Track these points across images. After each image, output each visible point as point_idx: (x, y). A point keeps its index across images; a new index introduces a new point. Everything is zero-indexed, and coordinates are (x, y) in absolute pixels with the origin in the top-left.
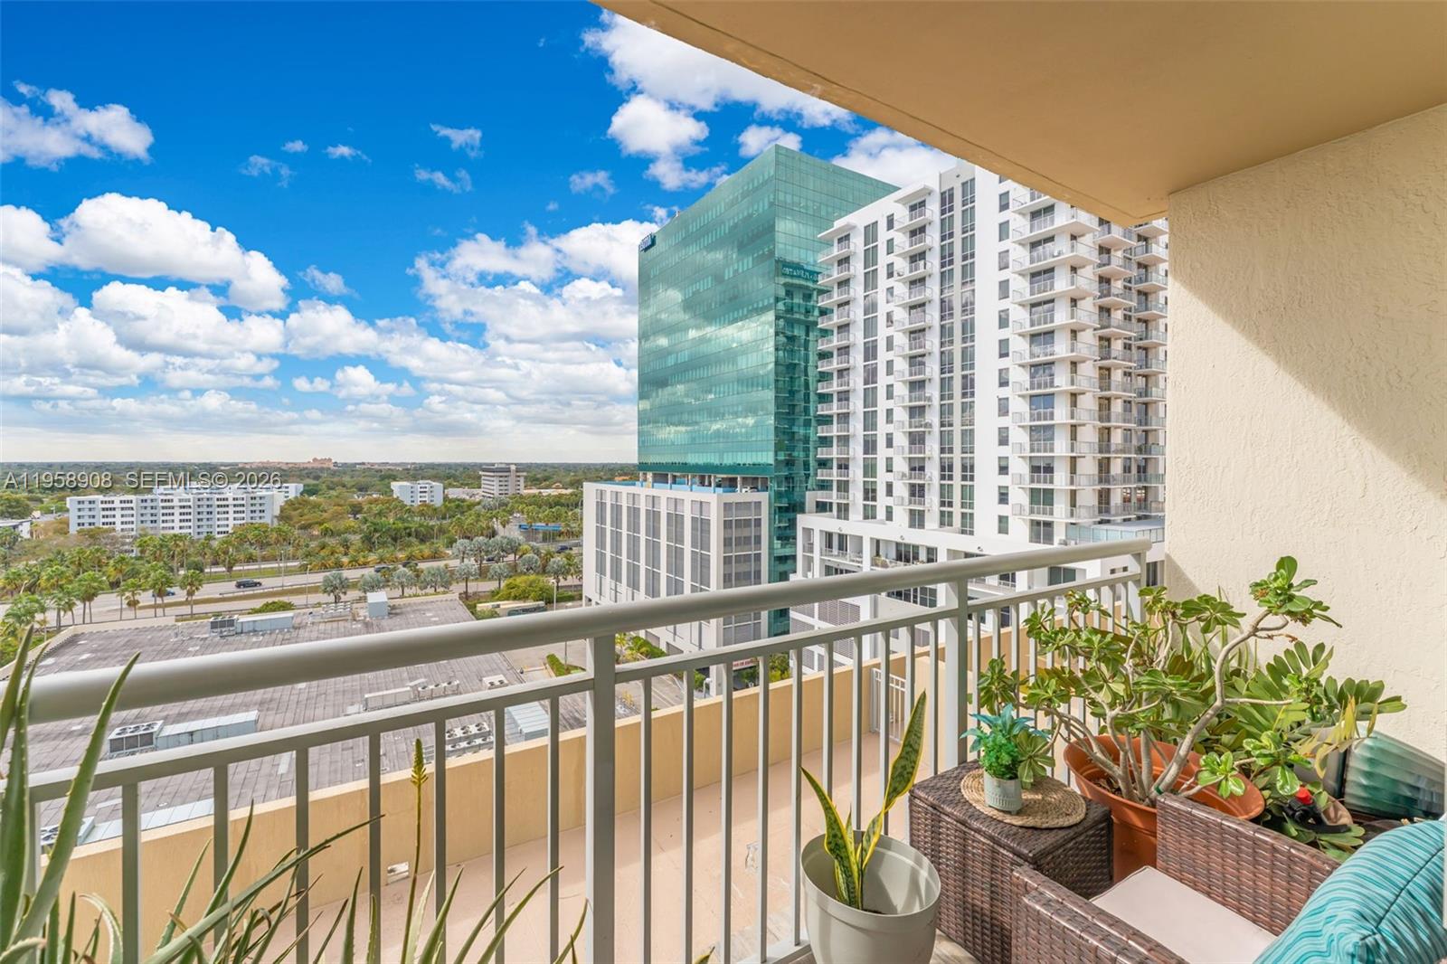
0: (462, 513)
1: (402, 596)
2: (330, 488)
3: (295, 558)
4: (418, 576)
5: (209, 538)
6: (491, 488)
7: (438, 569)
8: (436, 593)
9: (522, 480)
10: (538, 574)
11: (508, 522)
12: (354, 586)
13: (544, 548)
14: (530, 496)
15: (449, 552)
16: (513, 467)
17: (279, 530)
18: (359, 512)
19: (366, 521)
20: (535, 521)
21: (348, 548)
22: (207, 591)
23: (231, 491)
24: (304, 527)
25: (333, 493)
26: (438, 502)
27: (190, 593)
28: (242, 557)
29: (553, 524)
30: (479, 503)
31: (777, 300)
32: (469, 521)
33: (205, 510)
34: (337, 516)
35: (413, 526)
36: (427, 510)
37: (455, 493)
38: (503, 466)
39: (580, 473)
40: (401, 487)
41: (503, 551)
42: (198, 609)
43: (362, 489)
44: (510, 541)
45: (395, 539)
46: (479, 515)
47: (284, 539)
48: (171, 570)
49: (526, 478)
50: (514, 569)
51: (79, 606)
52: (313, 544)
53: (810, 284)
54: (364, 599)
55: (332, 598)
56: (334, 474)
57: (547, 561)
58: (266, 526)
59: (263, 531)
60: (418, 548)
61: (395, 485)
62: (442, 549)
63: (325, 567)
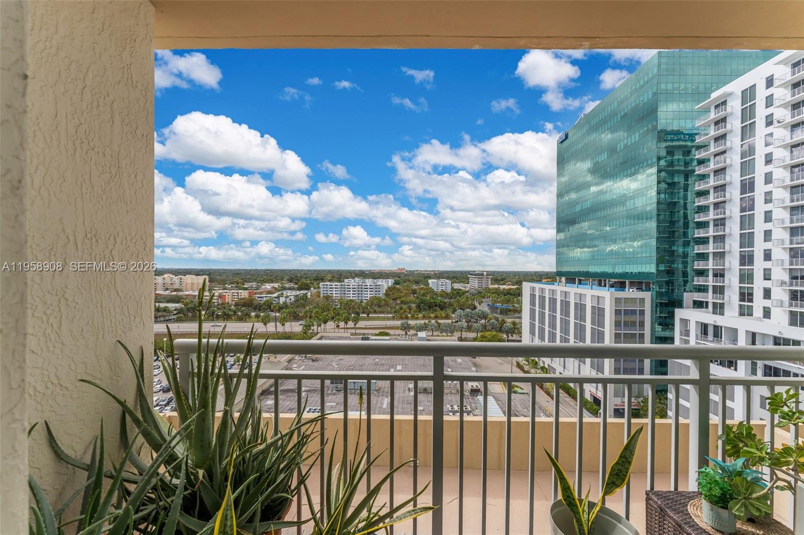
0: (460, 296)
1: (432, 336)
2: (404, 282)
3: (390, 313)
4: (439, 326)
5: (362, 302)
6: (474, 284)
7: (448, 324)
8: (448, 336)
9: (490, 280)
10: (497, 331)
11: (482, 302)
12: (413, 328)
13: (500, 317)
14: (493, 288)
15: (453, 316)
16: (485, 273)
17: (385, 300)
18: (415, 294)
19: (418, 298)
20: (496, 303)
21: (410, 310)
22: (361, 324)
23: (369, 282)
24: (394, 299)
25: (406, 284)
26: (449, 290)
27: (355, 324)
28: (372, 311)
29: (506, 305)
30: (468, 292)
31: (659, 159)
32: (463, 301)
33: (360, 289)
34: (406, 295)
35: (438, 302)
36: (444, 294)
37: (457, 286)
38: (480, 272)
39: (522, 277)
40: (432, 282)
41: (479, 317)
42: (358, 331)
43: (417, 283)
44: (483, 313)
45: (430, 307)
46: (467, 298)
47: (387, 304)
48: (349, 314)
49: (492, 279)
50: (485, 328)
51: (323, 325)
52: (397, 307)
53: (689, 144)
54: (417, 335)
55: (404, 333)
56: (406, 275)
57: (502, 325)
58: (380, 297)
59: (379, 299)
60: (440, 313)
61: (430, 281)
62: (450, 314)
63: (401, 318)
